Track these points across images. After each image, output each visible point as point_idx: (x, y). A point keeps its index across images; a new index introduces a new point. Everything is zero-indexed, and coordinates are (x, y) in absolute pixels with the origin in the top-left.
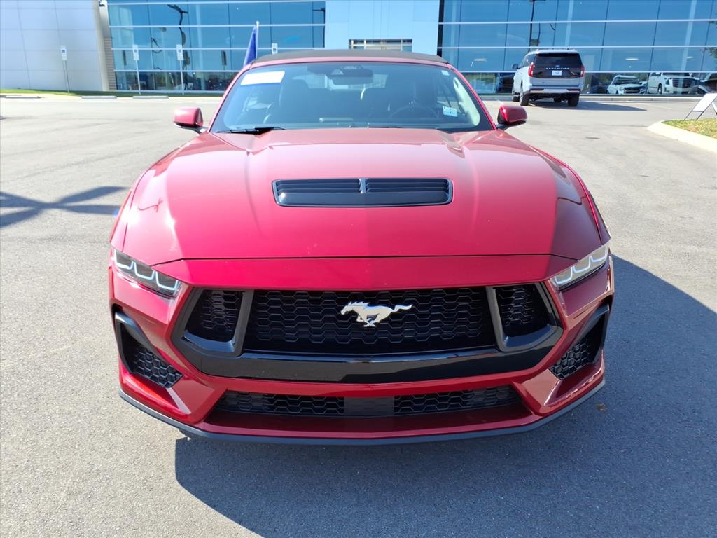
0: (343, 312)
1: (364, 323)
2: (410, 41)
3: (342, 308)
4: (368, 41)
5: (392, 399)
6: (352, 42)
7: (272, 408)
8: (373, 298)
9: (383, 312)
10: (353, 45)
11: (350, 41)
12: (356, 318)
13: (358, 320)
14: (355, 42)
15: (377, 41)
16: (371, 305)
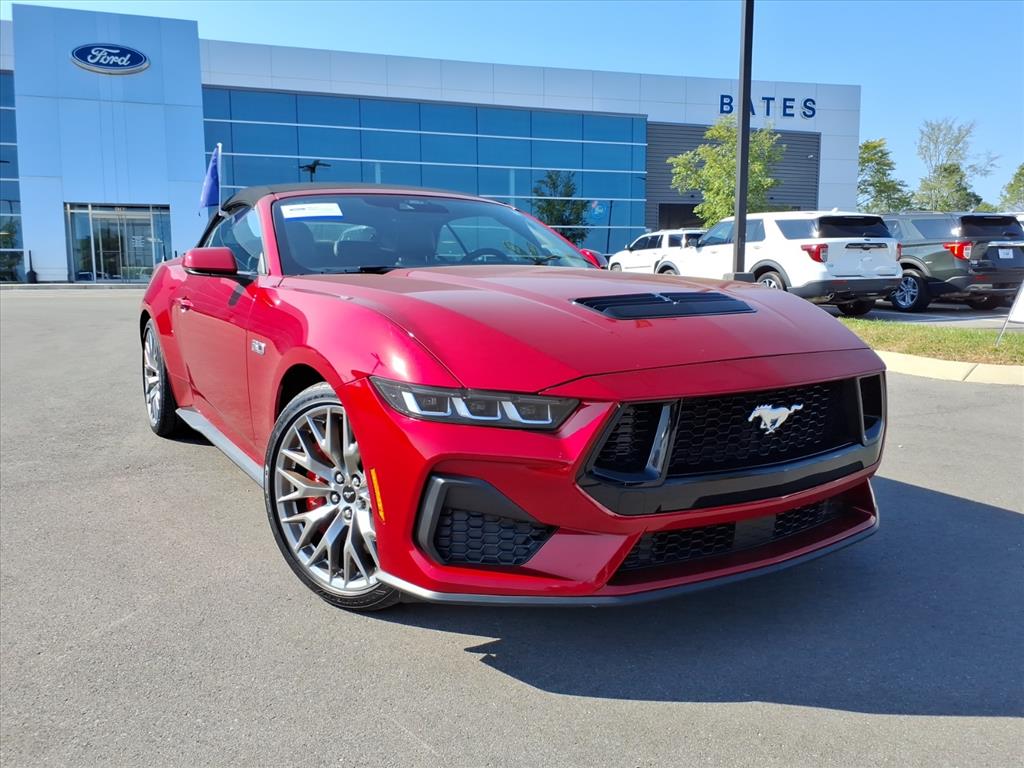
0: (751, 419)
1: (766, 430)
2: (166, 208)
3: (750, 414)
4: (94, 206)
5: (773, 518)
6: (68, 206)
7: (659, 557)
8: (777, 398)
9: (782, 414)
10: (69, 211)
11: (65, 204)
12: (760, 424)
13: (762, 426)
14: (73, 206)
15: (111, 207)
16: (774, 407)
